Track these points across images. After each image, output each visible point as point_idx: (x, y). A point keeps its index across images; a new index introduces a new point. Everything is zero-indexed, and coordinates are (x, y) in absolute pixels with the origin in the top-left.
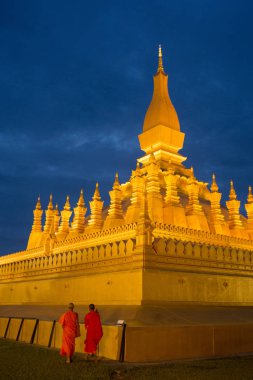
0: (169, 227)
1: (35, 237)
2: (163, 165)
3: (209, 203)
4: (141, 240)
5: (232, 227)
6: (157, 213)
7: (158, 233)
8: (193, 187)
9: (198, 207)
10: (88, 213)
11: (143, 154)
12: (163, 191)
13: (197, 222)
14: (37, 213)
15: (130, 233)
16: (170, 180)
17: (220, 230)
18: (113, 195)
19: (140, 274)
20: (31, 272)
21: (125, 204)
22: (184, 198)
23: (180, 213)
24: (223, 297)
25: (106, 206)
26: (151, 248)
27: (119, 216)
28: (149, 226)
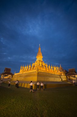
0: (40, 70)
1: (21, 71)
2: (40, 61)
3: (46, 66)
4: (37, 72)
5: (49, 70)
6: (39, 68)
7: (39, 71)
8: (44, 64)
9: (44, 67)
10: (29, 68)
11: (37, 59)
12: (40, 65)
13: (44, 69)
14: (21, 67)
15: (35, 71)
16: (41, 63)
17: (47, 71)
18: (32, 65)
19: (36, 77)
20: (20, 76)
21: (34, 66)
22: (42, 66)
23: (42, 68)
24: (48, 80)
25: (31, 67)
26: (38, 73)
27: (33, 68)
28: (38, 70)
